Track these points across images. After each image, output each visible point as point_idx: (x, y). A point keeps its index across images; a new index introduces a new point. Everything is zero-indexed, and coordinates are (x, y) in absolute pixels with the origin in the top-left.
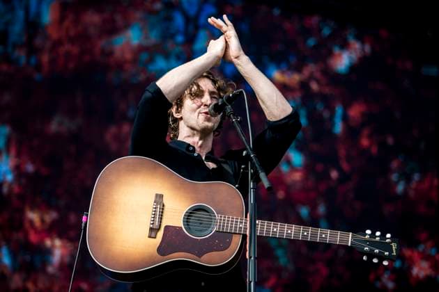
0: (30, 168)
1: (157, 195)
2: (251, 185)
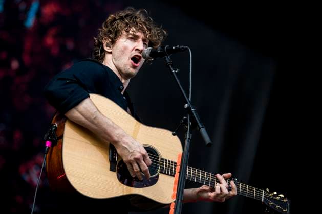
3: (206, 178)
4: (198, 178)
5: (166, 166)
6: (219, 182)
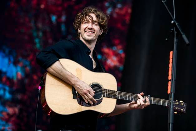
3: (131, 97)
4: (126, 98)
5: (106, 93)
6: (139, 98)
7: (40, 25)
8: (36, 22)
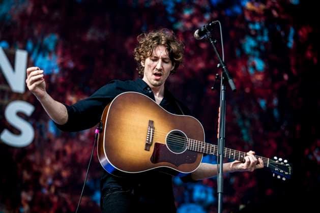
0: (71, 65)
1: (150, 121)
2: (222, 87)
7: (246, 113)
8: (240, 110)
